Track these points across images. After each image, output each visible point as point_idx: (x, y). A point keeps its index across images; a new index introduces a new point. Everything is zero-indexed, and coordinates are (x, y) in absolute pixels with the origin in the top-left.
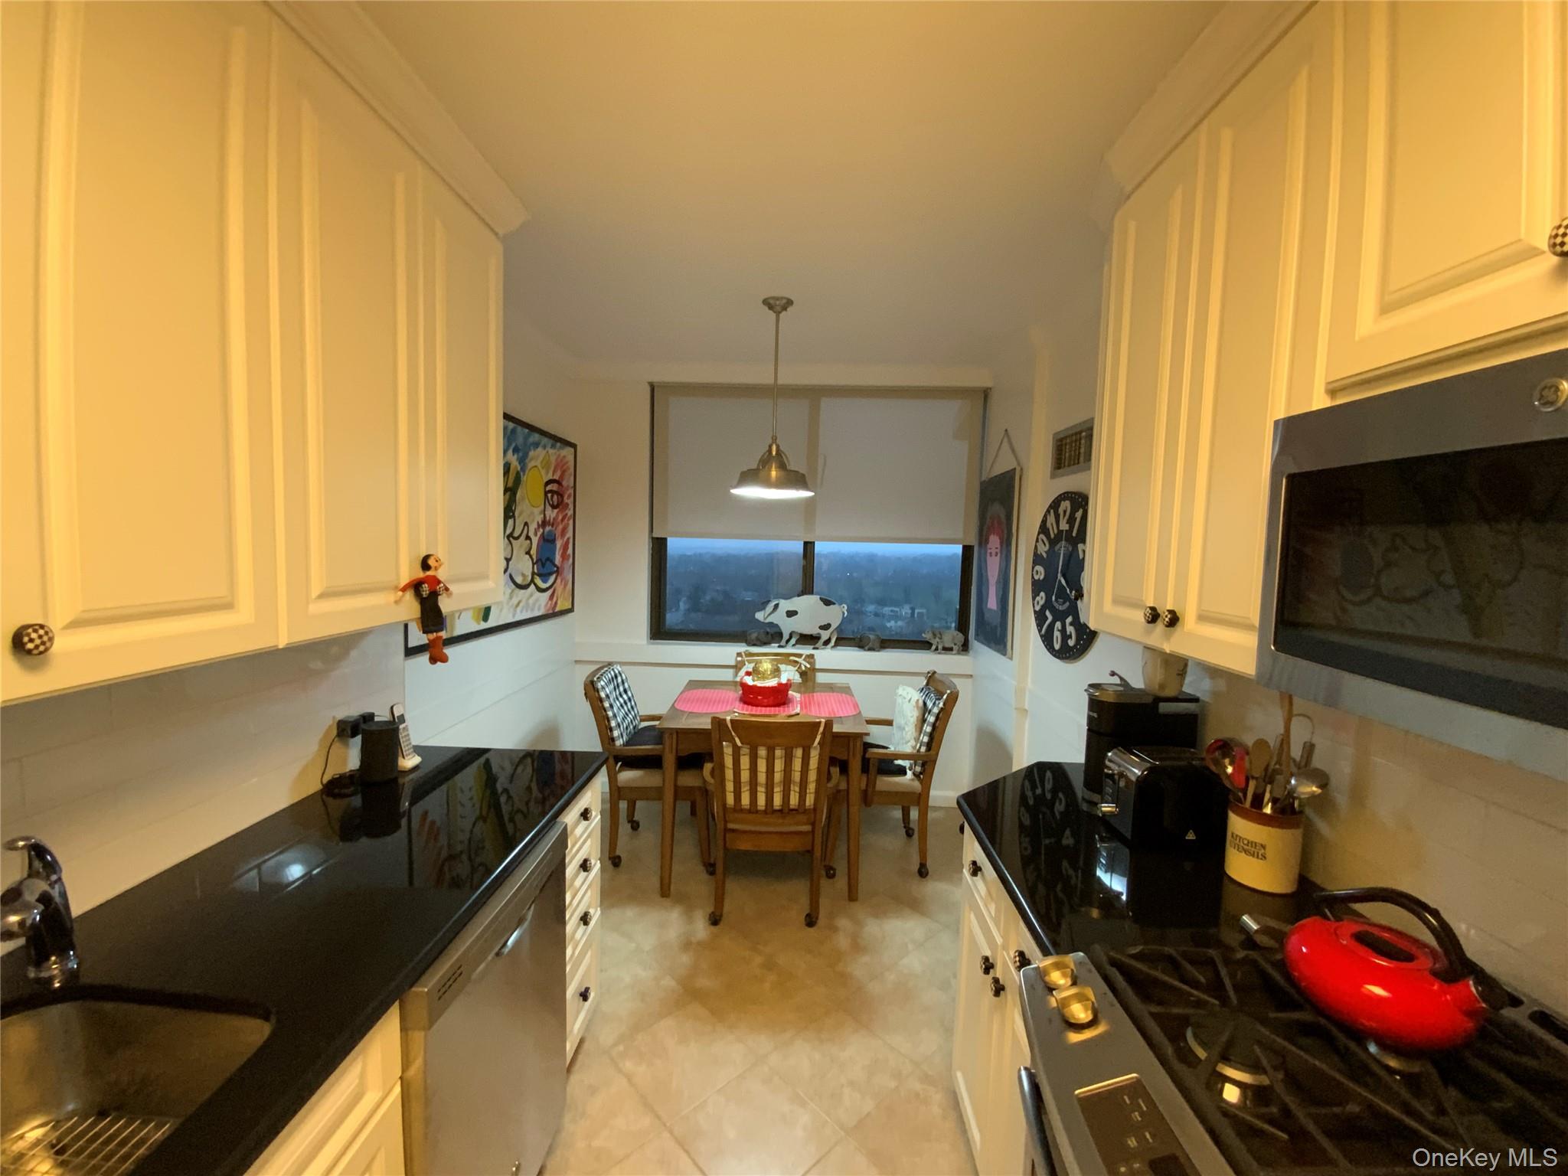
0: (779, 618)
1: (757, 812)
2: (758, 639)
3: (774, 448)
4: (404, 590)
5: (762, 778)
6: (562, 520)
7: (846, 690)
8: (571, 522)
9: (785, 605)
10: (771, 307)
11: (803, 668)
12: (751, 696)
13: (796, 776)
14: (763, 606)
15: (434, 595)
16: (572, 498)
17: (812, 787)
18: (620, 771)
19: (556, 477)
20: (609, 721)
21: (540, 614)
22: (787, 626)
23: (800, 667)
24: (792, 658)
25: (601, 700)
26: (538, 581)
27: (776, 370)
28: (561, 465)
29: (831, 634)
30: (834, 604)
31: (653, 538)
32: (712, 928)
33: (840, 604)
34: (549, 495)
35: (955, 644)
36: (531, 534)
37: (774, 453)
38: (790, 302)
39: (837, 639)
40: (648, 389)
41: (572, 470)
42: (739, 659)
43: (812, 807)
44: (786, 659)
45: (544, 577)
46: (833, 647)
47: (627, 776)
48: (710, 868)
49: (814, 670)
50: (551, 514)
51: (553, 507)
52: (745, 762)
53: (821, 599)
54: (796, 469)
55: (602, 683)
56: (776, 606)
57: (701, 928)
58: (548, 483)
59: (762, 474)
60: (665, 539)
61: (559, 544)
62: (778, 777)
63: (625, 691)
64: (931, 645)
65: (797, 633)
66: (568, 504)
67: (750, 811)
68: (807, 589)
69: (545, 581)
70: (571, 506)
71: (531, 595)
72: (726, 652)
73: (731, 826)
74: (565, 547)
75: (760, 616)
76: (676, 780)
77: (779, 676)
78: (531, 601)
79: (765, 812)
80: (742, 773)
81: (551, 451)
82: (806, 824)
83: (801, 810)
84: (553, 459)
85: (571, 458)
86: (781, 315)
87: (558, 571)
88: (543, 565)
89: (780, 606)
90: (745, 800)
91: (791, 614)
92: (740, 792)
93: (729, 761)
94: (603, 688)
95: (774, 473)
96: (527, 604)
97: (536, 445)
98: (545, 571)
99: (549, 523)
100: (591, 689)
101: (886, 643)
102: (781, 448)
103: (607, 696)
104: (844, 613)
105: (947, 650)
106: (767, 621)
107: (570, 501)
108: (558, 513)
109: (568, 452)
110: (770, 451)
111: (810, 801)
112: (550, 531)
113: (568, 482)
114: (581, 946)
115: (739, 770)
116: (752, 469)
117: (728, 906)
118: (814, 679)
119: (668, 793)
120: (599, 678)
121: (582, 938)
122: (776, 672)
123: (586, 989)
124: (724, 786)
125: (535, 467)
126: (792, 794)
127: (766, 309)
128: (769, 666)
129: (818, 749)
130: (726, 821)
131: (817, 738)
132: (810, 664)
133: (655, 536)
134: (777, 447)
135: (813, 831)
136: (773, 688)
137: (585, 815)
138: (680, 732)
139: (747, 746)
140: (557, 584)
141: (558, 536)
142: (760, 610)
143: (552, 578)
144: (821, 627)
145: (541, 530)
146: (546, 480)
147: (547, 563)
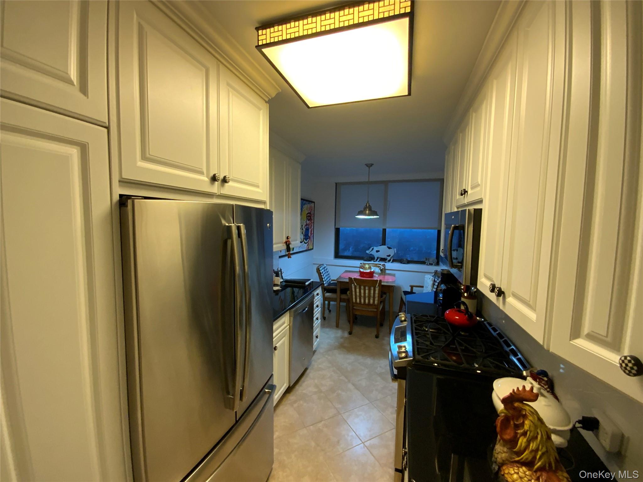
0: (374, 253)
1: (362, 304)
2: (367, 259)
3: (368, 204)
4: (284, 243)
5: (362, 295)
6: (311, 223)
7: (394, 275)
9: (376, 249)
10: (367, 166)
11: (381, 268)
12: (362, 274)
13: (372, 295)
14: (368, 249)
15: (289, 244)
17: (376, 299)
18: (326, 293)
19: (309, 212)
20: (323, 279)
21: (305, 249)
22: (376, 255)
23: (380, 268)
24: (378, 265)
25: (321, 273)
26: (305, 241)
27: (369, 178)
28: (311, 208)
29: (391, 258)
30: (391, 248)
31: (336, 229)
32: (349, 335)
33: (394, 249)
34: (307, 217)
36: (303, 228)
38: (373, 164)
39: (393, 260)
40: (335, 184)
41: (313, 209)
42: (361, 265)
43: (377, 304)
44: (376, 266)
45: (306, 239)
47: (327, 295)
48: (349, 321)
49: (385, 269)
50: (308, 222)
51: (309, 220)
52: (358, 290)
53: (387, 247)
54: (374, 210)
55: (321, 269)
56: (373, 249)
57: (346, 334)
58: (307, 214)
59: (364, 212)
60: (339, 228)
61: (310, 230)
62: (367, 295)
63: (327, 272)
64: (426, 263)
65: (380, 258)
66: (312, 219)
67: (359, 304)
68: (384, 243)
69: (306, 241)
70: (313, 219)
71: (303, 245)
72: (358, 263)
73: (355, 308)
75: (367, 252)
76: (340, 296)
77: (371, 269)
78: (303, 246)
79: (364, 304)
81: (308, 205)
83: (374, 304)
84: (309, 207)
85: (313, 206)
86: (370, 168)
87: (309, 238)
88: (306, 237)
89: (374, 249)
90: (358, 301)
91: (377, 251)
92: (357, 299)
93: (353, 290)
95: (367, 212)
97: (305, 204)
99: (307, 225)
100: (318, 270)
101: (409, 262)
102: (370, 204)
103: (322, 272)
104: (395, 252)
105: (431, 264)
106: (370, 253)
107: (313, 218)
108: (310, 222)
109: (312, 205)
110: (367, 205)
111: (376, 302)
112: (308, 227)
113: (312, 213)
114: (316, 325)
115: (356, 292)
116: (361, 211)
117: (354, 331)
118: (385, 272)
119: (338, 300)
120: (320, 268)
121: (317, 323)
122: (370, 268)
123: (317, 336)
124: (352, 297)
125: (305, 210)
126: (371, 300)
127: (366, 166)
128: (368, 266)
129: (378, 289)
130: (353, 306)
131: (377, 285)
132: (384, 267)
133: (336, 227)
134: (369, 204)
135: (377, 311)
136: (369, 272)
137: (318, 294)
138: (341, 282)
139: (358, 286)
140: (309, 241)
141: (310, 228)
142: (368, 250)
143: (308, 240)
144: (387, 256)
145: (306, 227)
146: (307, 213)
147: (307, 236)
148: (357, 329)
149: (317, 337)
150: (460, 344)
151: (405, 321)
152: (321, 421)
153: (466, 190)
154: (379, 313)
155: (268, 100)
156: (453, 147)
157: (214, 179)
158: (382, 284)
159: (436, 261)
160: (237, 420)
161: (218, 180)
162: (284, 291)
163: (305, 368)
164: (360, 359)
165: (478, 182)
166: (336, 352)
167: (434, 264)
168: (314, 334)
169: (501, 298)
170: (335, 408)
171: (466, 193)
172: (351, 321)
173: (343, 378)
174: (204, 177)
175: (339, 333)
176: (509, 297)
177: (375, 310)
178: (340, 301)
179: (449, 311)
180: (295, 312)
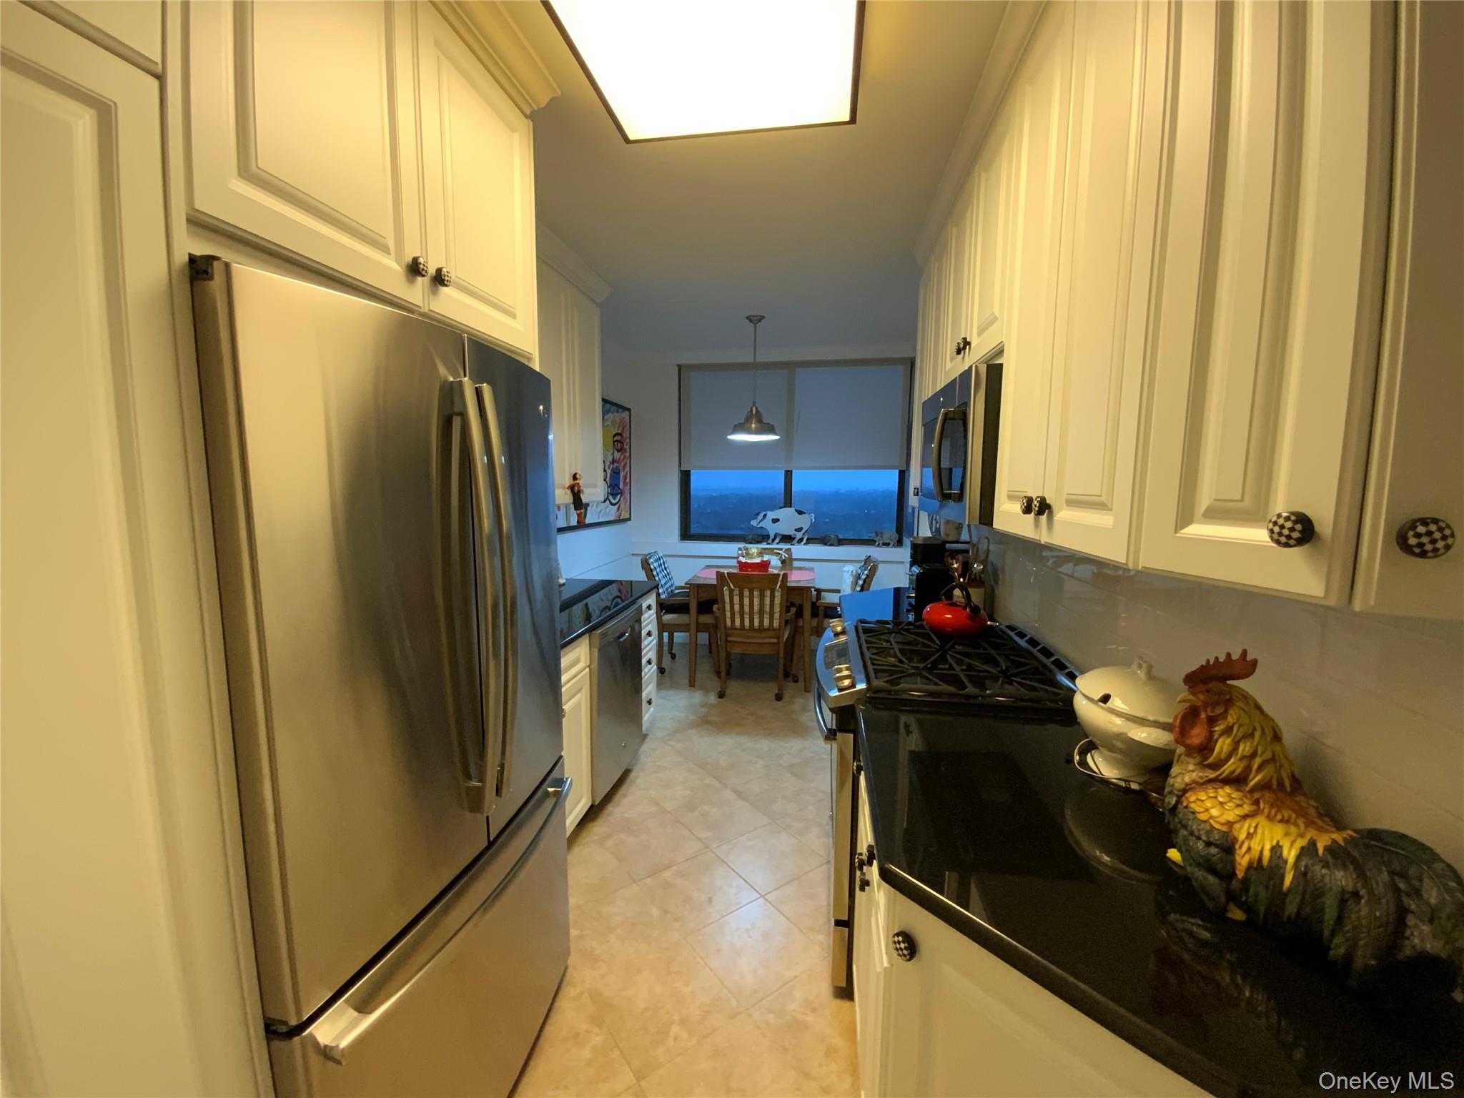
0: (767, 524)
1: (745, 630)
2: (752, 539)
3: (754, 409)
4: (567, 488)
5: (747, 609)
6: (624, 459)
7: (811, 569)
8: (628, 461)
9: (771, 515)
10: (751, 321)
11: (784, 558)
12: (744, 566)
13: (767, 608)
16: (628, 446)
17: (777, 616)
18: (666, 614)
19: (620, 432)
22: (772, 529)
23: (781, 557)
24: (775, 551)
25: (651, 570)
26: (610, 498)
27: (755, 353)
28: (622, 423)
29: (804, 534)
30: (805, 513)
31: (682, 471)
32: (720, 700)
33: (810, 514)
34: (616, 443)
35: (891, 540)
36: (607, 468)
37: (754, 412)
38: (763, 317)
39: (808, 539)
40: (677, 369)
41: (628, 426)
42: (740, 550)
43: (778, 628)
44: (771, 551)
45: (614, 495)
46: (805, 544)
47: (668, 618)
48: (718, 673)
49: (791, 560)
50: (617, 455)
51: (618, 451)
52: (736, 599)
53: (796, 510)
54: (767, 422)
55: (652, 561)
56: (765, 516)
57: (713, 698)
58: (614, 436)
59: (747, 425)
60: (689, 471)
61: (622, 474)
62: (756, 608)
63: (666, 569)
64: (875, 541)
65: (780, 534)
66: (626, 449)
67: (740, 629)
68: (788, 502)
69: (614, 499)
70: (628, 450)
72: (732, 548)
73: (729, 639)
74: (625, 477)
75: (754, 523)
76: (697, 619)
77: (763, 557)
79: (749, 630)
80: (735, 606)
81: (617, 415)
82: (773, 638)
83: (771, 628)
84: (618, 419)
85: (628, 417)
86: (758, 325)
87: (622, 493)
88: (613, 489)
89: (767, 516)
90: (738, 623)
91: (775, 521)
92: (734, 618)
93: (727, 599)
94: (652, 563)
95: (753, 426)
96: (605, 512)
97: (609, 412)
98: (614, 492)
99: (616, 462)
100: (645, 564)
101: (841, 542)
102: (759, 409)
103: (655, 568)
104: (812, 520)
105: (887, 545)
106: (759, 526)
107: (628, 447)
108: (621, 455)
109: (626, 414)
110: (752, 411)
111: (776, 624)
112: (617, 467)
113: (626, 434)
114: (648, 675)
115: (733, 604)
116: (741, 424)
117: (728, 692)
118: (791, 564)
119: (693, 628)
120: (650, 558)
121: (648, 672)
122: (761, 554)
123: (651, 699)
124: (725, 615)
125: (608, 425)
126: (765, 619)
127: (748, 321)
128: (756, 551)
129: (780, 594)
130: (727, 636)
131: (778, 585)
132: (787, 554)
133: (682, 469)
134: (756, 408)
135: (778, 643)
136: (758, 563)
137: (649, 607)
138: (699, 586)
139: (738, 589)
140: (622, 499)
141: (621, 470)
142: (754, 519)
143: (619, 496)
144: (796, 530)
145: (612, 466)
146: (614, 433)
147: (615, 488)
148: (734, 687)
149: (650, 702)
150: (959, 663)
151: (843, 632)
152: (669, 867)
153: (968, 340)
154: (782, 645)
155: (531, 113)
156: (937, 265)
157: (415, 269)
158: (788, 585)
159: (896, 536)
160: (491, 839)
161: (424, 273)
162: (567, 611)
163: (624, 769)
164: (745, 741)
165: (993, 313)
166: (693, 733)
167: (892, 543)
168: (644, 695)
169: (1044, 518)
170: (700, 839)
171: (968, 347)
172: (723, 674)
173: (709, 781)
174: (391, 259)
175: (698, 697)
176: (1060, 510)
177: (775, 640)
178: (698, 630)
179: (930, 608)
180: (602, 638)
